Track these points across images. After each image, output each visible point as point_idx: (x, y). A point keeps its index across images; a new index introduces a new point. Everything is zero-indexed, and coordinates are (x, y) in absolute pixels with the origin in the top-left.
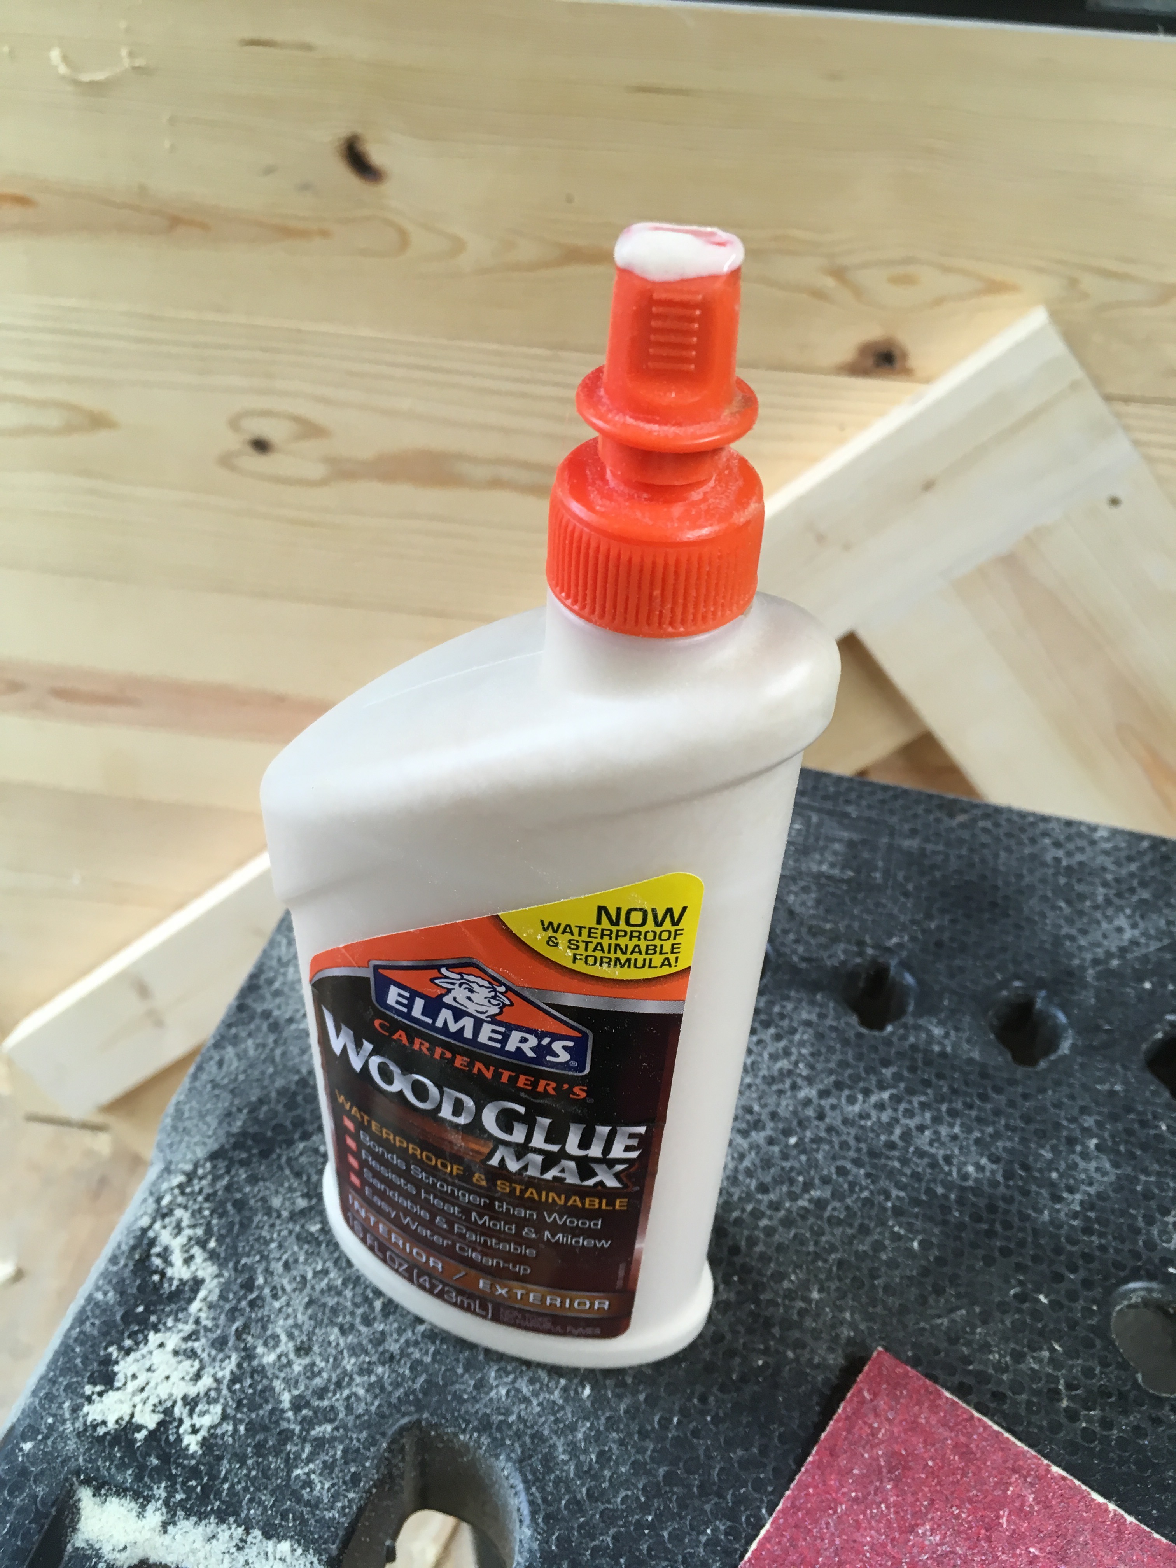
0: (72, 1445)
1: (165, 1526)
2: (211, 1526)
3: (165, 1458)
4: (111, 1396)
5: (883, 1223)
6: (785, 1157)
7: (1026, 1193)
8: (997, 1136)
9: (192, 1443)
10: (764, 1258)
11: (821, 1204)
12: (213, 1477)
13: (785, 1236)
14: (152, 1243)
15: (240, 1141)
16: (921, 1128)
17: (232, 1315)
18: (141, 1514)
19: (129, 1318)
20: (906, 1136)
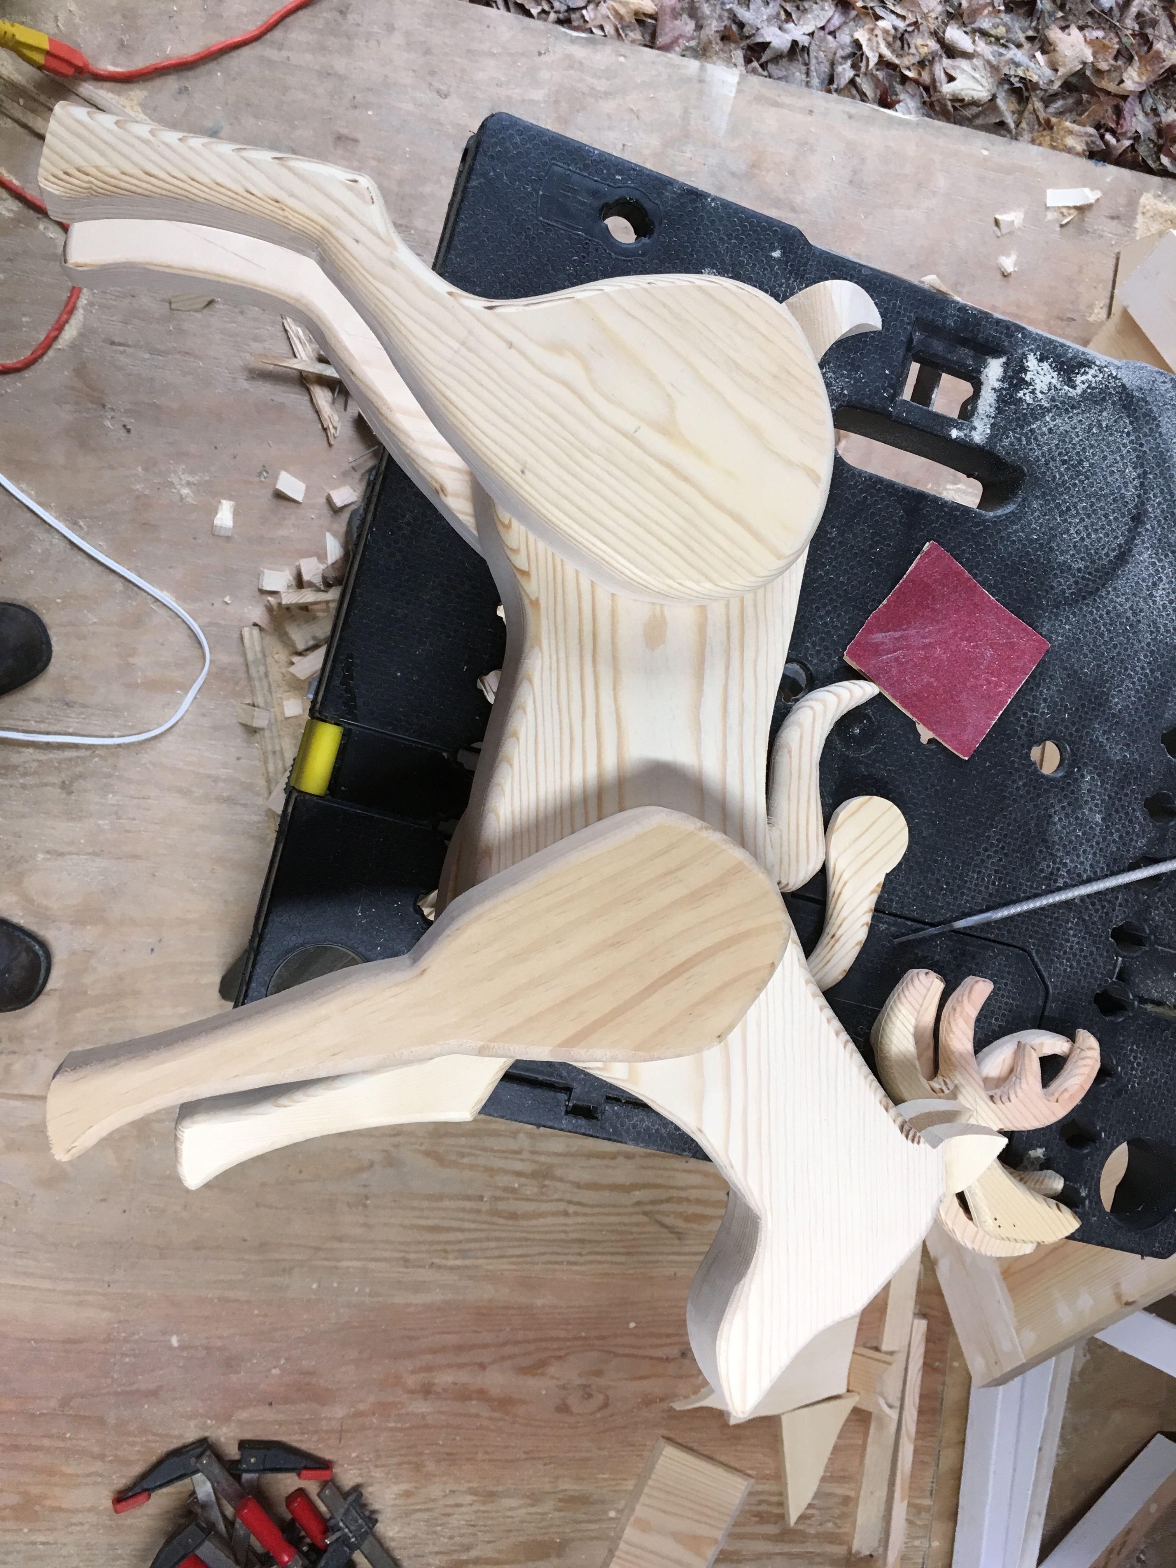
0: (1020, 351)
1: (994, 389)
2: (995, 405)
3: (1016, 385)
4: (1036, 362)
5: (1094, 659)
6: (1121, 624)
7: (1107, 720)
8: (1130, 715)
9: (1020, 394)
10: (1081, 609)
11: (1102, 635)
12: (1010, 404)
13: (1089, 618)
14: (1090, 367)
15: (1130, 396)
16: (1133, 683)
17: (1063, 403)
18: (998, 380)
19: (1063, 363)
20: (1130, 676)
